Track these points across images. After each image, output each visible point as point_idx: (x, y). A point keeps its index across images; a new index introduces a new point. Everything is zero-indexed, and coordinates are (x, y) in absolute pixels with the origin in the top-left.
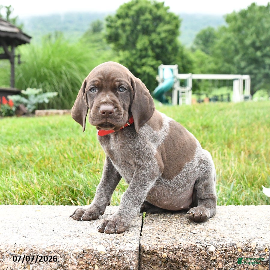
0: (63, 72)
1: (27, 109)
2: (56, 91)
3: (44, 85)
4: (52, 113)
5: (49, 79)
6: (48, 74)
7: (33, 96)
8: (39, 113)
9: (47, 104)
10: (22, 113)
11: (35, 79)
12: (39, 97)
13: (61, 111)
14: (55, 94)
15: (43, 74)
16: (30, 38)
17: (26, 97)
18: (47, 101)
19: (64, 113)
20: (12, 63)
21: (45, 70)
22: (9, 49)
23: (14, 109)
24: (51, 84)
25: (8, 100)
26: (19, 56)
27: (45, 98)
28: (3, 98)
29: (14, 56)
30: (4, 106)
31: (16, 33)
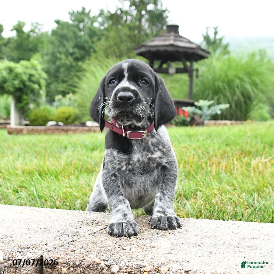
0: (235, 85)
1: (202, 119)
2: (229, 103)
3: (218, 97)
4: (220, 124)
5: (224, 91)
6: (221, 87)
7: (207, 108)
9: (220, 114)
10: (196, 123)
11: (210, 92)
12: (212, 108)
13: (228, 122)
14: (227, 106)
15: (217, 87)
16: (209, 53)
17: (200, 108)
18: (219, 112)
19: (232, 124)
20: (191, 76)
21: (219, 84)
22: (188, 64)
23: (188, 119)
24: (225, 96)
25: (184, 111)
26: (197, 70)
27: (218, 109)
28: (180, 109)
29: (192, 71)
30: (180, 116)
31: (193, 49)
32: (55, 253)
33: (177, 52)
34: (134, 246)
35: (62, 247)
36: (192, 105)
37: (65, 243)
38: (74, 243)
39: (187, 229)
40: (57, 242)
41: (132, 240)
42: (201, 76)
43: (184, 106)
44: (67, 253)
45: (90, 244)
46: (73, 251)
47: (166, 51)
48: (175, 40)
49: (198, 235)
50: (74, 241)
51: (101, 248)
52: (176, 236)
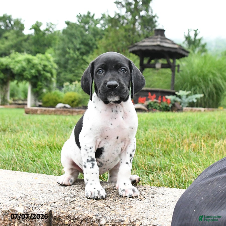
0: (209, 79)
1: (181, 106)
2: (203, 93)
3: (195, 88)
4: (195, 110)
5: (199, 84)
6: (198, 80)
7: (185, 97)
8: (185, 110)
9: (196, 102)
10: (176, 109)
11: (189, 84)
12: (190, 97)
13: (202, 109)
14: (202, 95)
15: (194, 80)
16: (188, 52)
17: (180, 97)
18: (195, 101)
19: (205, 111)
20: (173, 71)
21: (196, 78)
22: (171, 61)
23: (170, 106)
24: (200, 88)
25: (167, 99)
26: (179, 66)
27: (194, 98)
28: (164, 97)
29: (175, 66)
30: (163, 103)
31: (176, 49)
32: (60, 209)
33: (163, 51)
34: (118, 206)
35: (66, 205)
36: (174, 94)
37: (68, 202)
38: (74, 202)
39: (158, 195)
40: (63, 201)
41: (117, 202)
42: (182, 71)
43: (167, 95)
44: (69, 209)
45: (86, 203)
46: (73, 208)
47: (154, 50)
48: (161, 42)
49: (166, 200)
50: (74, 201)
51: (94, 207)
52: (149, 200)
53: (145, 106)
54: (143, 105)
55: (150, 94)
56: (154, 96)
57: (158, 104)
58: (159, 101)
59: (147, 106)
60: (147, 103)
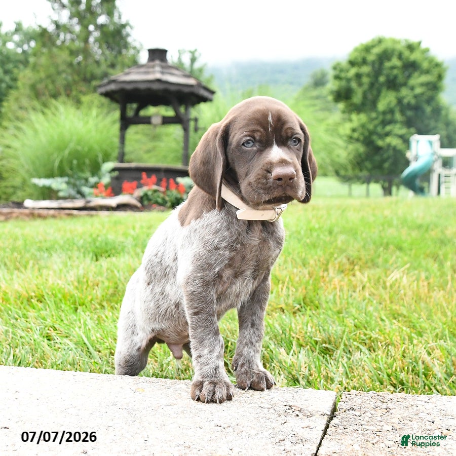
20: (186, 130)
22: (182, 110)
25: (177, 184)
26: (196, 120)
28: (171, 181)
29: (189, 120)
30: (171, 192)
31: (192, 86)
33: (166, 91)
43: (179, 177)
47: (149, 90)
48: (162, 73)
53: (136, 199)
54: (132, 197)
55: (144, 175)
56: (154, 178)
57: (162, 195)
58: (162, 189)
59: (141, 199)
60: (139, 192)
